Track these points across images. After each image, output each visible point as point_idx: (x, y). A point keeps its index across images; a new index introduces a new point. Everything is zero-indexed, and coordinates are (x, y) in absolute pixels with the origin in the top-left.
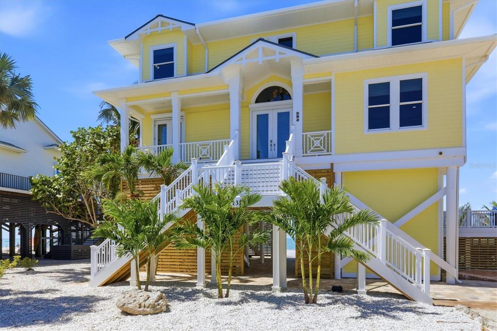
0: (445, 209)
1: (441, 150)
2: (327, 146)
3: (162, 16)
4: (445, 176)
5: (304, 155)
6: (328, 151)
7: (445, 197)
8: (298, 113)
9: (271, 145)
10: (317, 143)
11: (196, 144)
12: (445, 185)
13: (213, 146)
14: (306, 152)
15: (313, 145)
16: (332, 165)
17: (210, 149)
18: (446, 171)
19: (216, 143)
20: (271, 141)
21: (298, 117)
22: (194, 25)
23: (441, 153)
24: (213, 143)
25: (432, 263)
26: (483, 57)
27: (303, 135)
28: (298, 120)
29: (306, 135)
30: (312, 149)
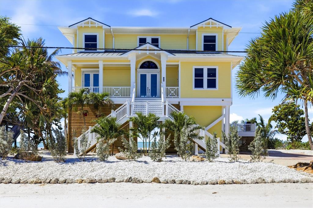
0: (224, 123)
1: (223, 99)
2: (177, 94)
3: (91, 19)
4: (224, 109)
5: (167, 97)
6: (177, 96)
7: (224, 118)
8: (164, 78)
9: (148, 90)
10: (172, 92)
11: (112, 88)
12: (224, 113)
13: (122, 89)
14: (168, 96)
15: (171, 93)
16: (179, 102)
17: (120, 91)
18: (225, 107)
19: (128, 88)
20: (148, 88)
21: (164, 79)
22: (110, 26)
23: (223, 100)
24: (122, 88)
25: (221, 146)
26: (238, 62)
27: (166, 88)
28: (164, 81)
29: (168, 88)
30: (170, 94)
